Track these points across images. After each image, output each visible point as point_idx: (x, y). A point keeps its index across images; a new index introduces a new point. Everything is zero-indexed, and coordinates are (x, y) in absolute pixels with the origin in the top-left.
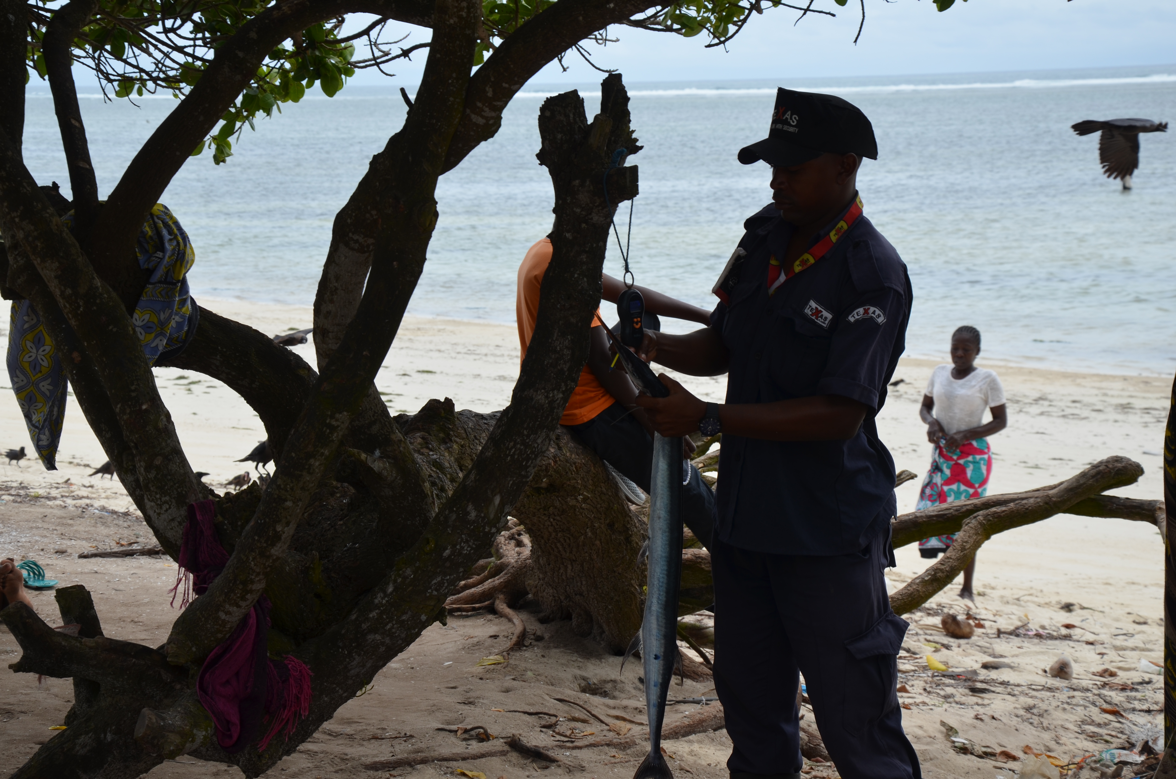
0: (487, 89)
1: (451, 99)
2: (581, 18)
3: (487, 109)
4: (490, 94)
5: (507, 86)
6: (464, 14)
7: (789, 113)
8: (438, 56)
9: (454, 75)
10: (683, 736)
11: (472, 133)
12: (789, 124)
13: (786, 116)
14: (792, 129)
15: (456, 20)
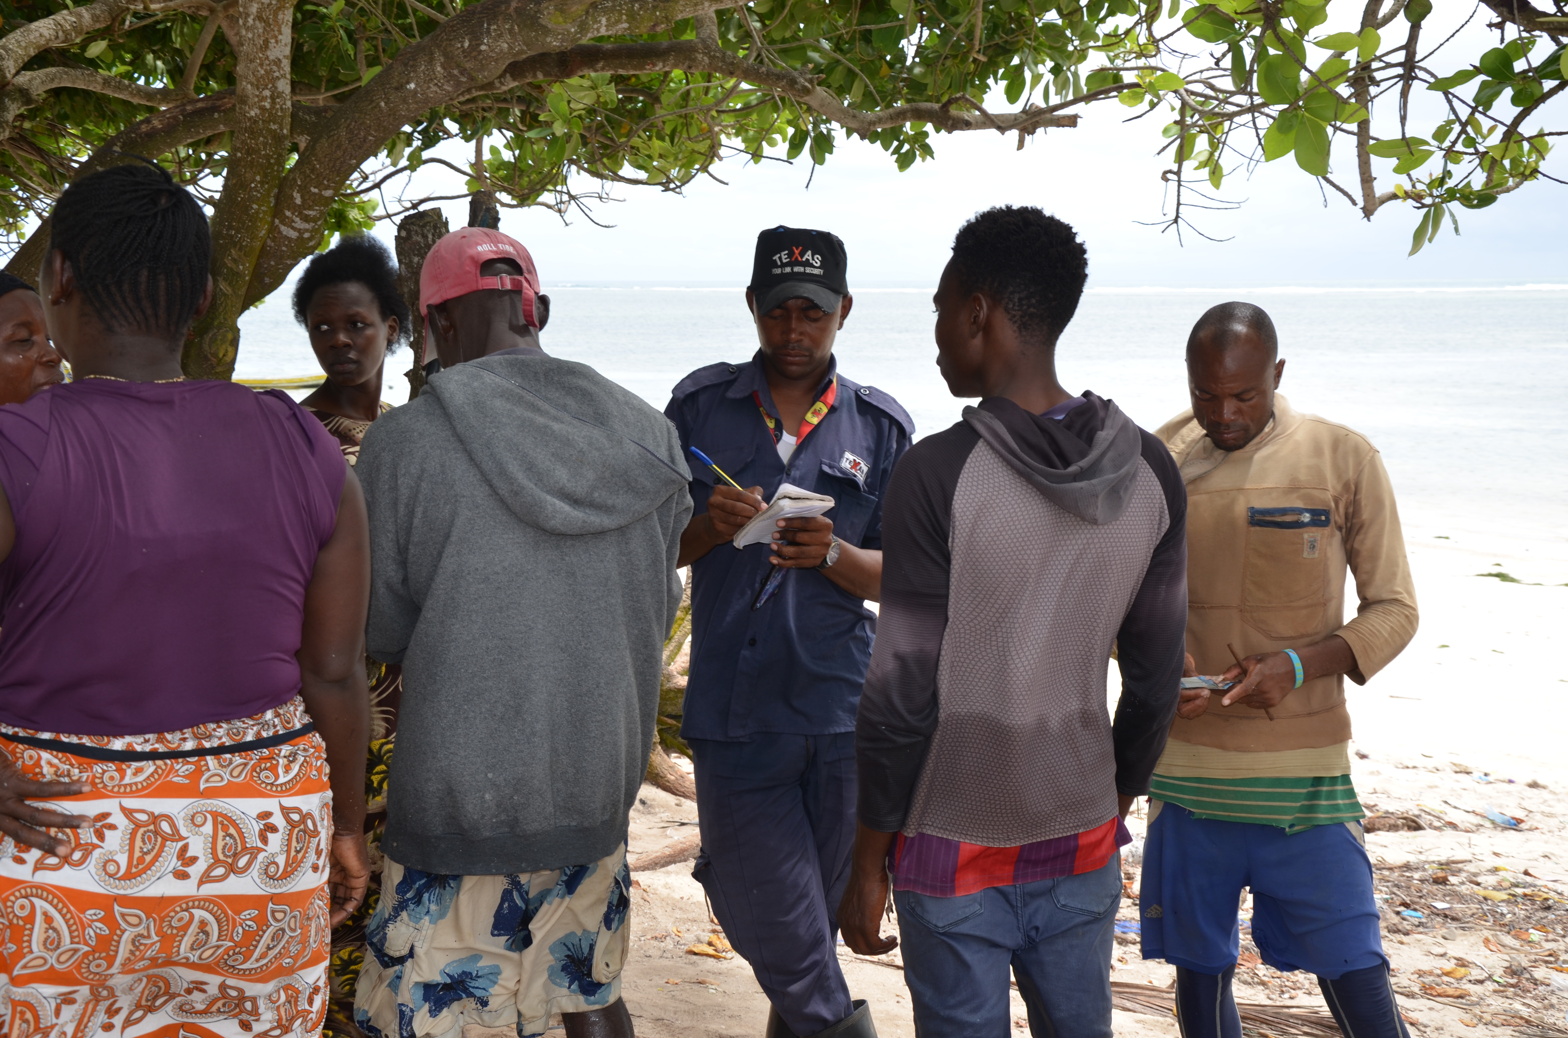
0: (295, 194)
1: (255, 206)
2: (383, 104)
3: (297, 219)
4: (298, 201)
5: (316, 190)
6: (268, 106)
7: (809, 253)
8: (239, 155)
9: (258, 178)
10: (663, 866)
11: (284, 248)
12: (812, 266)
13: (806, 257)
14: (816, 272)
15: (258, 112)
